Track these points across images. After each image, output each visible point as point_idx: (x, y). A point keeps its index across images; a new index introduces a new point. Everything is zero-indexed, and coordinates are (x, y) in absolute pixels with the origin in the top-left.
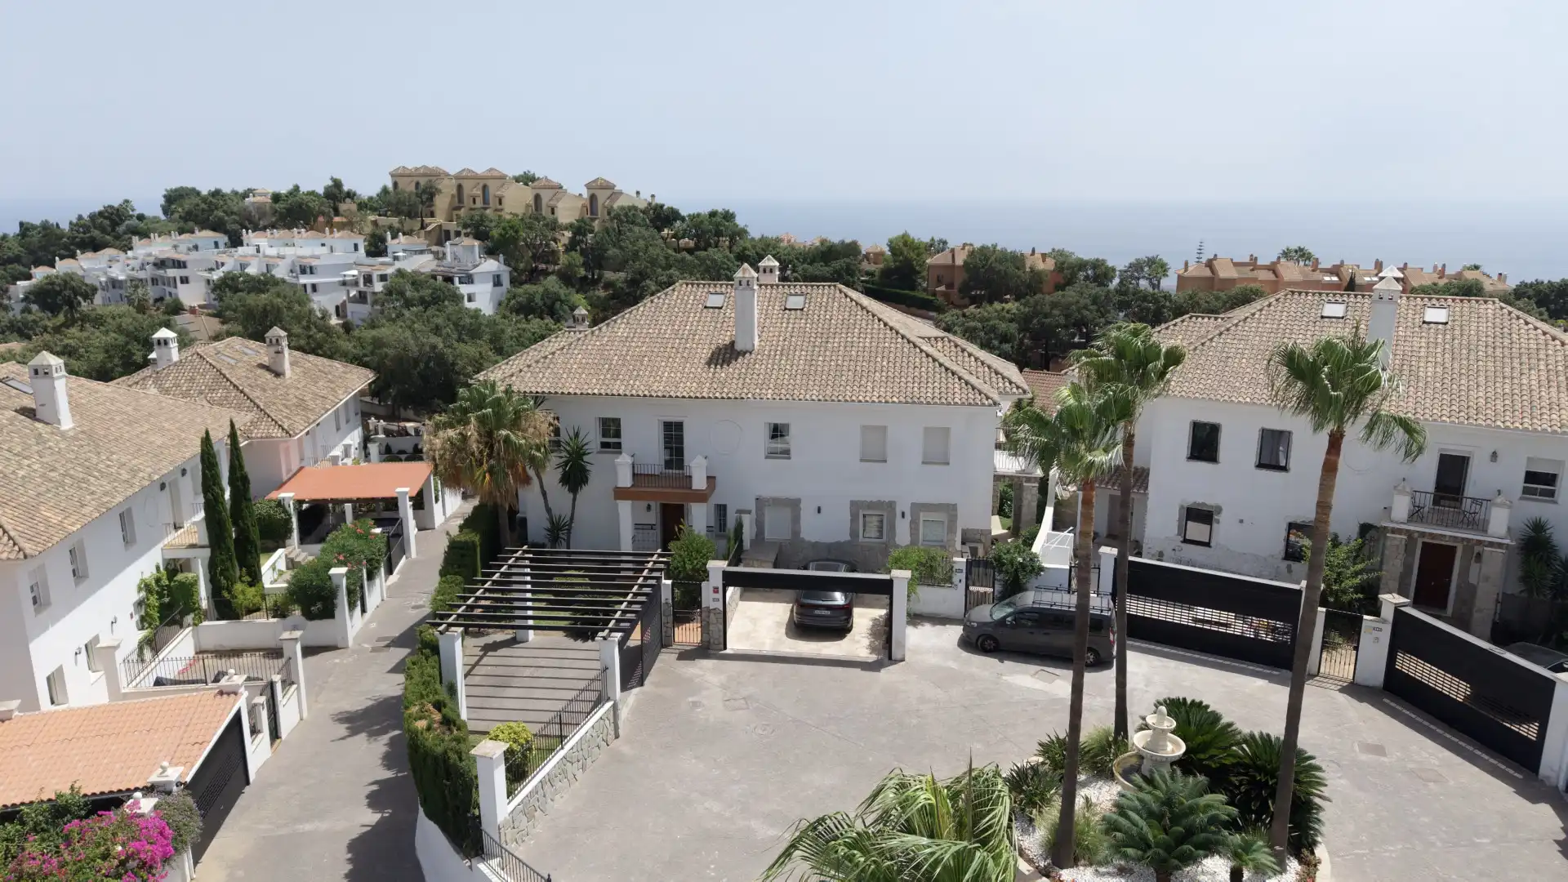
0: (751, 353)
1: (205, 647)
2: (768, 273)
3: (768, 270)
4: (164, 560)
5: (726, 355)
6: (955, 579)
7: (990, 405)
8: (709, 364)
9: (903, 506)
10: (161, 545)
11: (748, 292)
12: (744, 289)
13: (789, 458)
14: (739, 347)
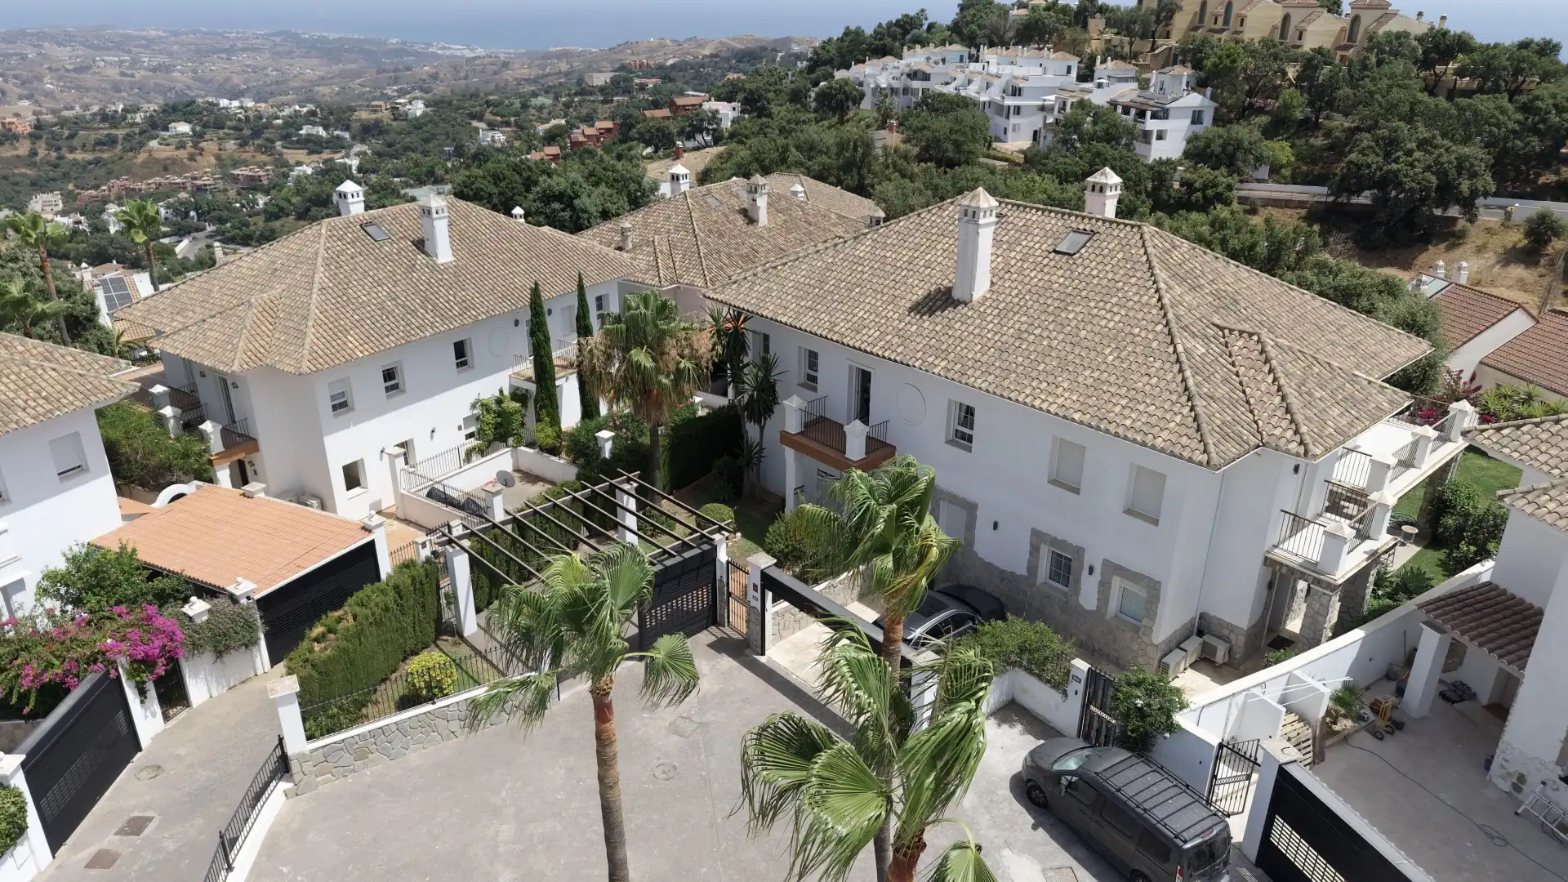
0: (966, 304)
1: (522, 467)
2: (1096, 193)
3: (1098, 188)
4: (511, 386)
5: (941, 301)
6: (1071, 688)
7: (1200, 464)
8: (911, 310)
9: (1093, 557)
10: (510, 371)
11: (971, 226)
12: (968, 221)
13: (969, 450)
14: (956, 294)
